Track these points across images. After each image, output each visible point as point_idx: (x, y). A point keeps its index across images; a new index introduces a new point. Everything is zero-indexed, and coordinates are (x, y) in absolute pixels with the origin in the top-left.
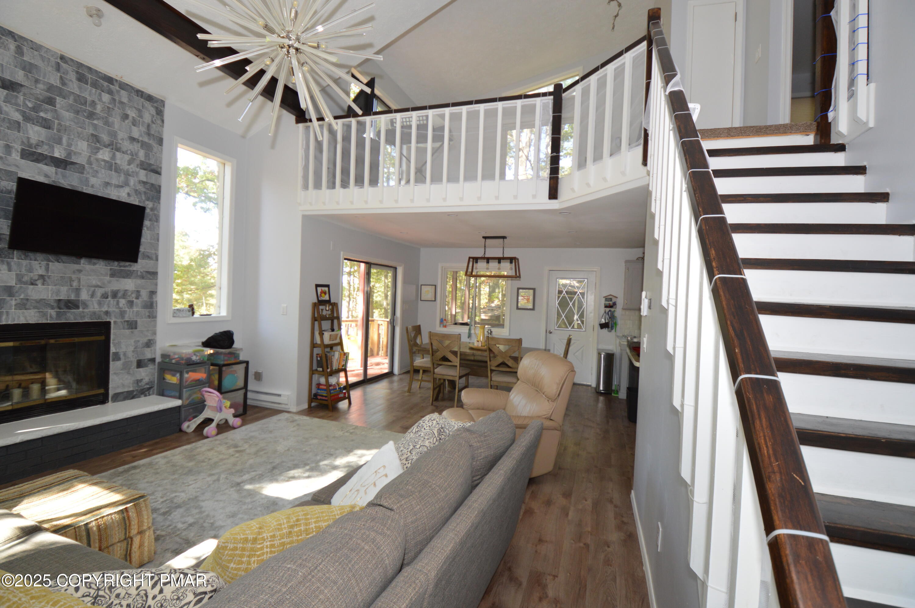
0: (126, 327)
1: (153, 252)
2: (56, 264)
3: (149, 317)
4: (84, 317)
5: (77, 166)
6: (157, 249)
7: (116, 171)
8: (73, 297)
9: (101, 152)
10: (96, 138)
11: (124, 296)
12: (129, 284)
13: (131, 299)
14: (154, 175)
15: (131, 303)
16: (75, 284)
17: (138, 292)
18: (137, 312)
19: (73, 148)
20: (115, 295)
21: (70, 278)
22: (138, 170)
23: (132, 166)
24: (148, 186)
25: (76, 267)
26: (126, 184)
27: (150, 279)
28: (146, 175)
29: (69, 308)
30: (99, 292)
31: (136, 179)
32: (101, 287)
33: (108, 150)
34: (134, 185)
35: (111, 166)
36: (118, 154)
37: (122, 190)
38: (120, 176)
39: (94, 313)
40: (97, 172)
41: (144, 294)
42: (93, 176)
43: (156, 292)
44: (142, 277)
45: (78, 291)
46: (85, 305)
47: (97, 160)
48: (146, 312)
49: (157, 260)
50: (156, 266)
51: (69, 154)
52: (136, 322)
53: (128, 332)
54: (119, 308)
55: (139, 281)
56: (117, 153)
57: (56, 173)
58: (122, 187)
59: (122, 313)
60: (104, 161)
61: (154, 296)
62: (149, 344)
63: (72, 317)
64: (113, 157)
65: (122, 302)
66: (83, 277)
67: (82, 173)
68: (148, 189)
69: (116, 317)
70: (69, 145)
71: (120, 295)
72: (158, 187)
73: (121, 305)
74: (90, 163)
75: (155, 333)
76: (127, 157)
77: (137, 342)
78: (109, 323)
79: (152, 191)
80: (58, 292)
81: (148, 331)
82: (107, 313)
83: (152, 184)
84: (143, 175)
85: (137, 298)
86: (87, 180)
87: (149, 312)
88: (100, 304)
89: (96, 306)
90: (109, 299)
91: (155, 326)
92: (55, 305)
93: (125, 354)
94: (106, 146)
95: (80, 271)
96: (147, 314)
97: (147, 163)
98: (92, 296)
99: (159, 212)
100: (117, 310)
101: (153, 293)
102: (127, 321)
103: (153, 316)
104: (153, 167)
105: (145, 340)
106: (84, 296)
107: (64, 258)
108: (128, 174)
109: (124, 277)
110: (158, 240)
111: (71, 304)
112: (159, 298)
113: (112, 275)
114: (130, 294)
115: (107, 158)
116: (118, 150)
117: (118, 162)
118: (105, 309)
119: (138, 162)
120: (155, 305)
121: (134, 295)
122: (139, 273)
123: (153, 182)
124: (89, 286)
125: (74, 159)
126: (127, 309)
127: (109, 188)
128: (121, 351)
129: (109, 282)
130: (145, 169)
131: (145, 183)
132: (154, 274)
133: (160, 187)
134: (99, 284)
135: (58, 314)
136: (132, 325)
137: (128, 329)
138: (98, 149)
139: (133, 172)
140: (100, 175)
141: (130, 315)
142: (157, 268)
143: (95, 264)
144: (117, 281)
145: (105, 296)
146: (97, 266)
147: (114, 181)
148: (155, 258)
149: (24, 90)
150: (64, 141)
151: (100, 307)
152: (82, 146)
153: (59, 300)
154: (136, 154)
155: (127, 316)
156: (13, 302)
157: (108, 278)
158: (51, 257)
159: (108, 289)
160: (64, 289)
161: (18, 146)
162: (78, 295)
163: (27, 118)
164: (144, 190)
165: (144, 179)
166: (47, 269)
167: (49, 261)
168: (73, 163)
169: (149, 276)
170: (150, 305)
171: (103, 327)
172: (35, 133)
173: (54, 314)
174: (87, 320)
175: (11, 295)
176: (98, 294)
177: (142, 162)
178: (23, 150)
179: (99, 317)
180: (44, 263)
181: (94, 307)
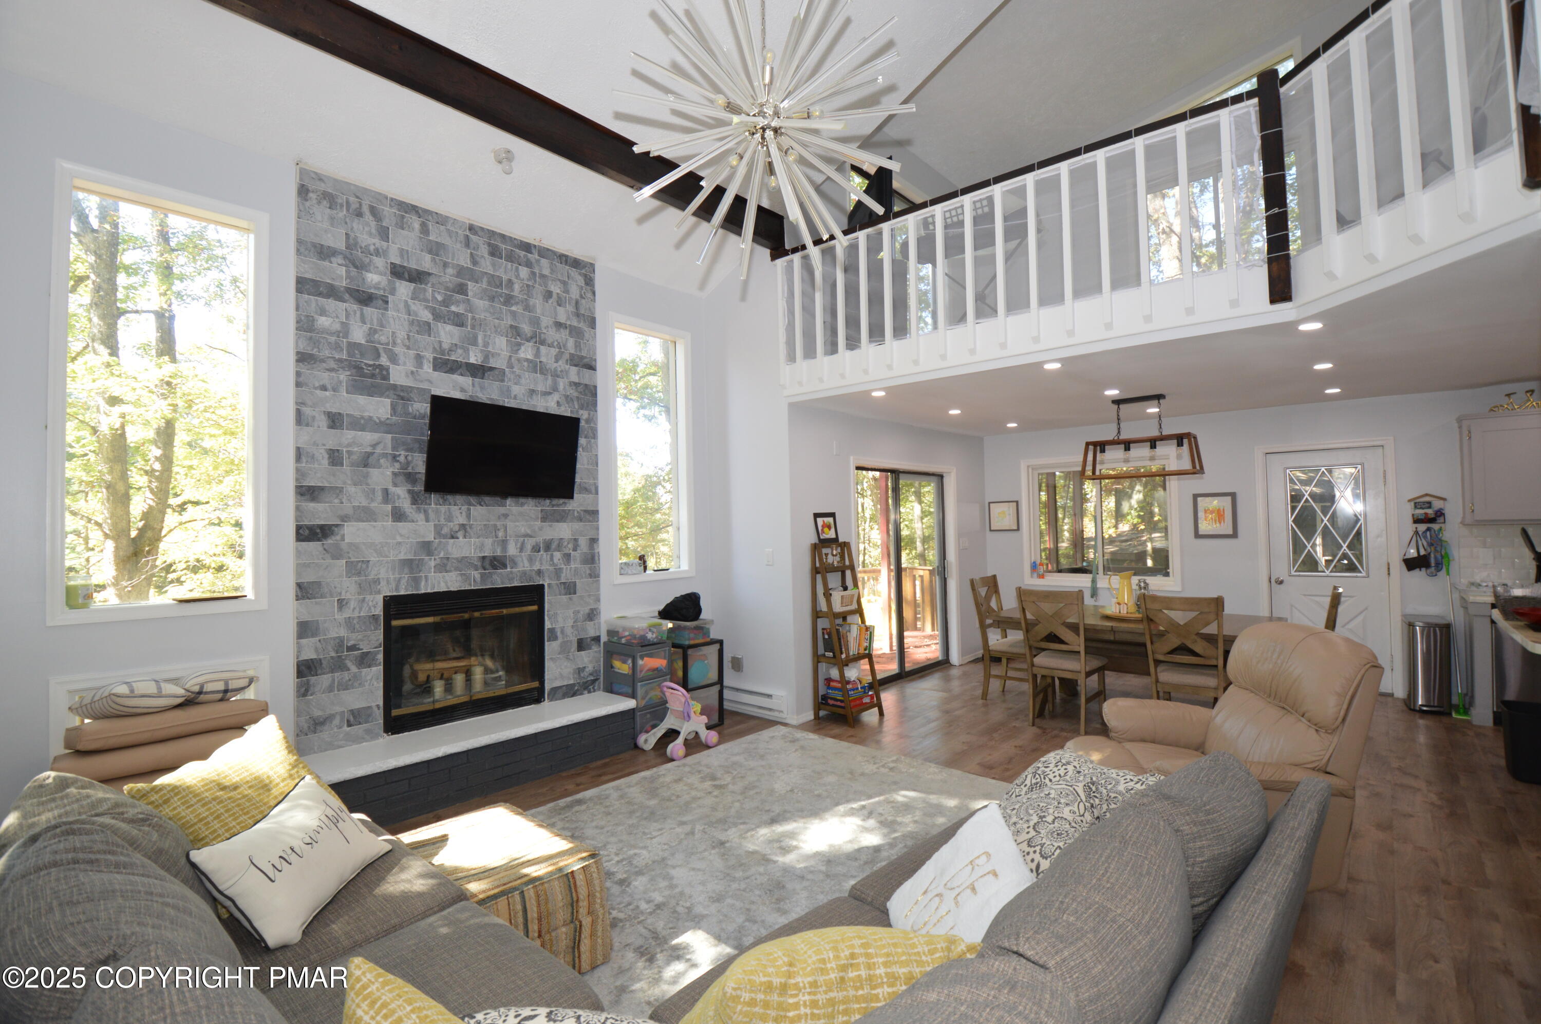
0: (563, 591)
1: (592, 481)
2: (479, 507)
3: (591, 576)
4: (511, 579)
5: (496, 372)
6: (596, 478)
7: (542, 373)
8: (499, 553)
9: (523, 348)
10: (515, 331)
11: (559, 548)
12: (563, 531)
13: (567, 551)
14: (587, 372)
15: (567, 557)
16: (501, 534)
17: (576, 540)
18: (576, 569)
19: (490, 349)
20: (548, 546)
21: (495, 526)
22: (567, 367)
23: (560, 363)
24: (581, 388)
25: (502, 510)
26: (555, 389)
27: (590, 521)
28: (578, 373)
29: (495, 567)
30: (529, 544)
31: (566, 380)
32: (531, 536)
33: (531, 344)
34: (564, 388)
35: (536, 367)
36: (543, 349)
37: (549, 398)
38: (547, 379)
39: (524, 573)
40: (520, 377)
41: (583, 543)
42: (516, 384)
43: (598, 539)
44: (580, 520)
45: (504, 543)
46: (514, 564)
47: (519, 360)
48: (586, 569)
49: (597, 493)
50: (596, 502)
51: (486, 357)
52: (575, 584)
53: (565, 598)
54: (554, 564)
55: (577, 526)
56: (542, 347)
57: (473, 385)
58: (550, 393)
59: (558, 572)
60: (527, 360)
61: (595, 545)
62: (592, 615)
63: (500, 580)
64: (537, 354)
65: (557, 555)
66: (510, 524)
67: (503, 381)
68: (581, 393)
69: (550, 579)
70: (486, 345)
71: (554, 546)
72: (592, 388)
73: (556, 561)
74: (510, 366)
75: (598, 600)
76: (554, 351)
77: (576, 613)
78: (542, 587)
79: (586, 395)
80: (482, 545)
81: (589, 596)
82: (539, 572)
83: (586, 385)
84: (574, 374)
85: (575, 550)
86: (509, 390)
87: (590, 569)
88: (531, 560)
89: (527, 564)
90: (542, 552)
91: (598, 589)
92: (479, 564)
93: (562, 632)
94: (528, 341)
95: (506, 516)
96: (588, 572)
97: (578, 356)
98: (521, 550)
99: (596, 424)
100: (551, 568)
101: (594, 541)
102: (564, 583)
103: (594, 575)
104: (586, 360)
105: (587, 610)
106: (512, 550)
107: (487, 499)
108: (556, 375)
109: (558, 521)
110: (597, 464)
111: (496, 563)
112: (602, 548)
113: (544, 519)
114: (565, 544)
115: (530, 357)
116: (543, 342)
117: (543, 359)
118: (536, 567)
119: (567, 356)
120: (596, 558)
121: (571, 546)
122: (576, 514)
123: (587, 381)
124: (517, 536)
125: (492, 363)
126: (563, 566)
127: (534, 397)
128: (558, 627)
129: (541, 529)
130: (576, 365)
131: (576, 385)
132: (593, 514)
133: (595, 387)
134: (529, 532)
135: (482, 575)
136: (570, 589)
137: (566, 594)
138: (519, 345)
139: (562, 371)
140: (523, 381)
141: (567, 574)
142: (597, 504)
143: (522, 505)
144: (551, 526)
145: (536, 549)
146: (526, 507)
147: (540, 388)
148: (594, 491)
149: (432, 280)
150: (480, 340)
151: (531, 565)
152: (500, 344)
153: (484, 558)
154: (564, 346)
155: (563, 575)
156: (432, 563)
157: (539, 523)
158: (472, 499)
159: (540, 539)
160: (489, 542)
161: (429, 355)
162: (504, 549)
163: (437, 316)
164: (576, 394)
165: (575, 379)
166: (469, 516)
167: (470, 504)
168: (491, 369)
169: (588, 517)
170: (591, 559)
171: (535, 593)
172: (447, 334)
173: (478, 576)
174: (516, 584)
175: (430, 553)
176: (529, 547)
177: (572, 355)
178: (435, 359)
179: (531, 579)
180: (465, 508)
181: (524, 565)
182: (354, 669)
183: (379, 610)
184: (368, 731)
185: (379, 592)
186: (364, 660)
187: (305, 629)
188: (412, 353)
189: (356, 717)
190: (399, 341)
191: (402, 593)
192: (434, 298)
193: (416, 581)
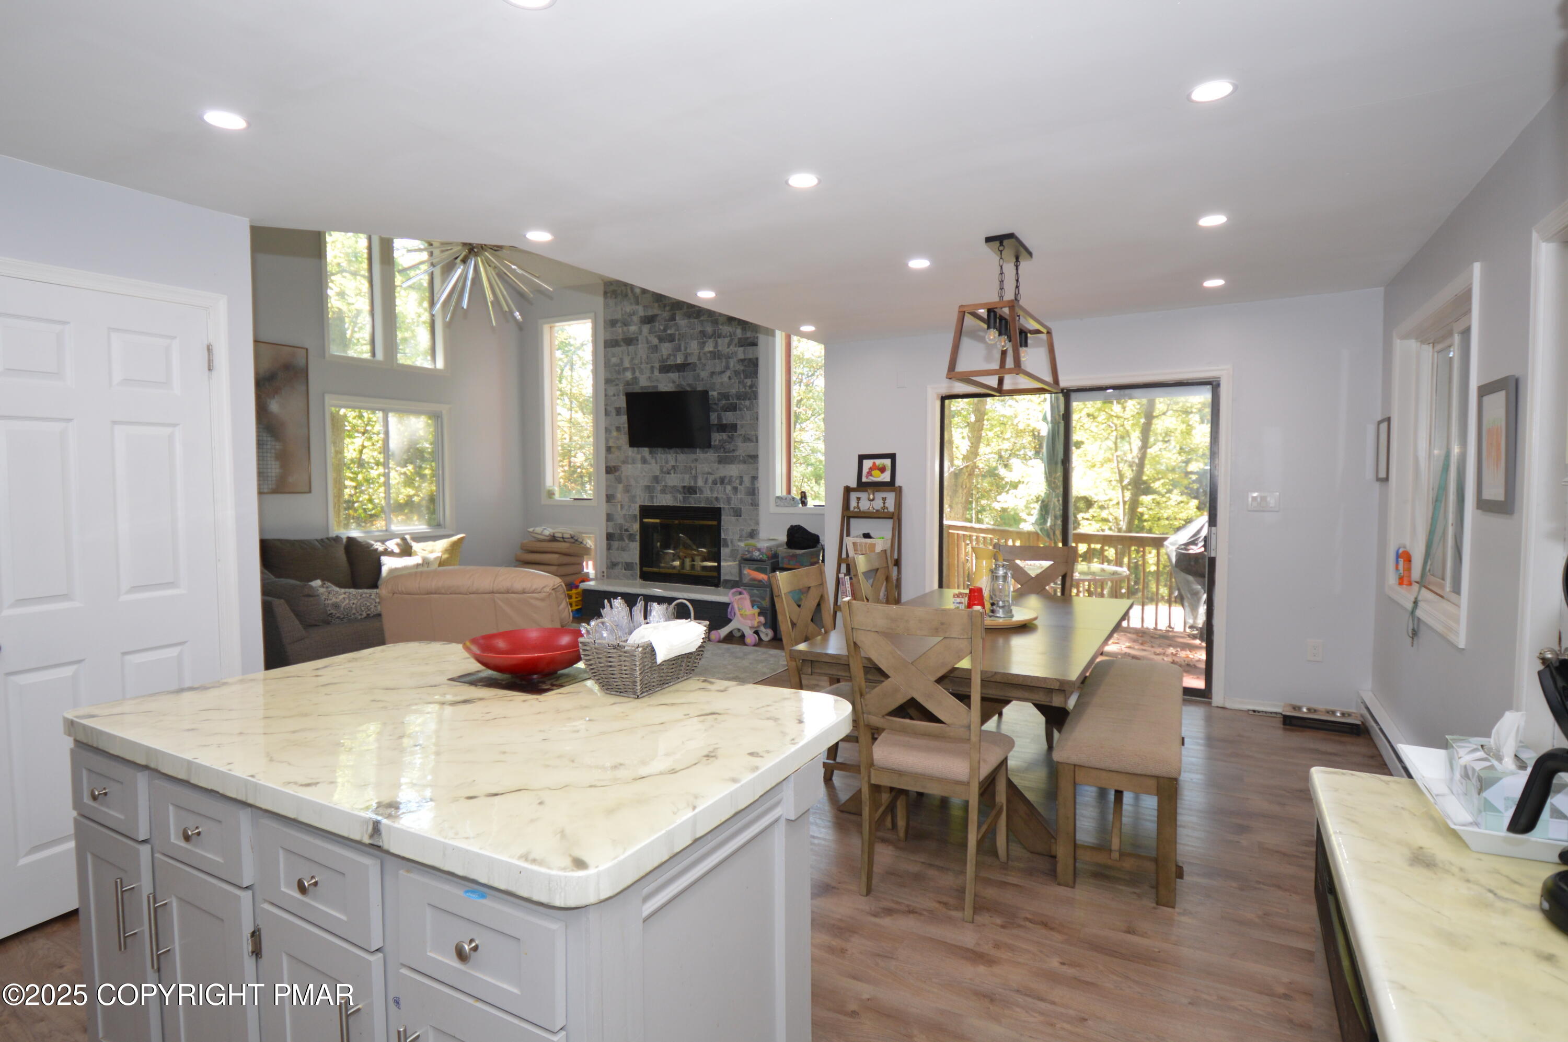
0: (732, 514)
1: (753, 433)
2: (682, 455)
3: (752, 504)
4: (700, 502)
5: (692, 365)
6: (756, 430)
7: (719, 358)
8: (692, 484)
9: (707, 344)
10: (703, 334)
11: (730, 482)
12: (733, 470)
13: (735, 485)
14: (750, 349)
15: (735, 489)
16: (694, 472)
17: (741, 477)
18: (741, 499)
19: (688, 351)
20: (722, 481)
21: (691, 466)
22: (736, 349)
23: (731, 347)
24: (746, 363)
25: (693, 456)
26: (727, 368)
27: (751, 463)
28: (744, 352)
29: (690, 493)
30: (711, 478)
31: (735, 359)
32: (711, 474)
33: (712, 340)
34: (734, 366)
35: (716, 355)
36: (719, 341)
37: (723, 375)
38: (722, 362)
39: (707, 498)
40: (704, 365)
41: (747, 480)
42: (703, 370)
43: (757, 477)
44: (745, 462)
45: (695, 478)
46: (701, 492)
47: (705, 354)
48: (748, 499)
49: (757, 442)
50: (757, 448)
51: (686, 358)
52: (740, 509)
53: (733, 518)
54: (727, 494)
55: (742, 466)
57: (679, 378)
58: (724, 372)
59: (729, 500)
60: (710, 352)
61: (756, 482)
62: (753, 534)
63: (695, 502)
64: (716, 346)
65: (729, 488)
66: (699, 466)
67: (695, 370)
68: (745, 366)
69: (724, 503)
70: (686, 349)
71: (726, 481)
72: (754, 361)
73: (727, 491)
74: (700, 359)
75: (757, 523)
76: (727, 340)
77: (741, 530)
78: (719, 509)
79: (749, 367)
80: (683, 480)
81: (751, 519)
82: (717, 499)
83: (750, 359)
84: (741, 353)
85: (741, 484)
86: (699, 376)
87: (752, 499)
88: (712, 490)
89: (709, 492)
90: (718, 485)
91: (757, 515)
92: (682, 490)
93: (732, 542)
94: (710, 338)
95: (696, 460)
96: (750, 501)
97: (744, 338)
98: (706, 482)
99: (757, 388)
100: (724, 496)
101: (754, 478)
102: (733, 508)
103: (755, 504)
104: (749, 340)
105: (749, 530)
106: (700, 483)
107: (686, 450)
108: (728, 357)
109: (729, 463)
110: (757, 419)
111: (691, 490)
112: (761, 484)
113: (720, 462)
114: (734, 479)
115: (711, 349)
116: (719, 337)
117: (720, 348)
118: (715, 495)
119: (736, 341)
120: (756, 492)
121: (738, 481)
122: (741, 458)
123: (751, 356)
124: (703, 474)
125: (691, 360)
126: (732, 496)
127: (714, 377)
128: (729, 538)
129: (717, 469)
130: (742, 346)
131: (742, 361)
132: (754, 458)
133: (757, 359)
134: (710, 471)
135: (684, 498)
136: (737, 513)
137: (734, 516)
138: (704, 343)
139: (732, 353)
140: (707, 367)
141: (735, 503)
142: (757, 451)
143: (706, 452)
144: (724, 467)
145: (715, 483)
146: (708, 454)
147: (718, 369)
148: (755, 440)
149: (659, 318)
150: (683, 348)
151: (712, 494)
152: (694, 346)
153: (684, 487)
154: (734, 334)
155: (732, 502)
156: (659, 488)
157: (716, 465)
158: (678, 450)
159: (717, 476)
160: (687, 476)
161: (657, 365)
162: (696, 482)
163: (661, 340)
164: (742, 368)
165: (741, 356)
166: (676, 460)
167: (677, 453)
168: (689, 364)
169: (750, 460)
170: (753, 492)
171: (715, 513)
172: (666, 348)
173: (681, 498)
174: (702, 505)
175: (657, 483)
176: (710, 481)
177: (740, 339)
178: (660, 366)
179: (711, 503)
180: (674, 455)
181: (707, 493)
182: (627, 541)
183: (637, 512)
184: (632, 575)
185: (636, 503)
186: (631, 537)
187: (609, 518)
188: (649, 366)
189: (628, 566)
190: (643, 361)
191: (646, 504)
192: (659, 329)
193: (652, 498)
